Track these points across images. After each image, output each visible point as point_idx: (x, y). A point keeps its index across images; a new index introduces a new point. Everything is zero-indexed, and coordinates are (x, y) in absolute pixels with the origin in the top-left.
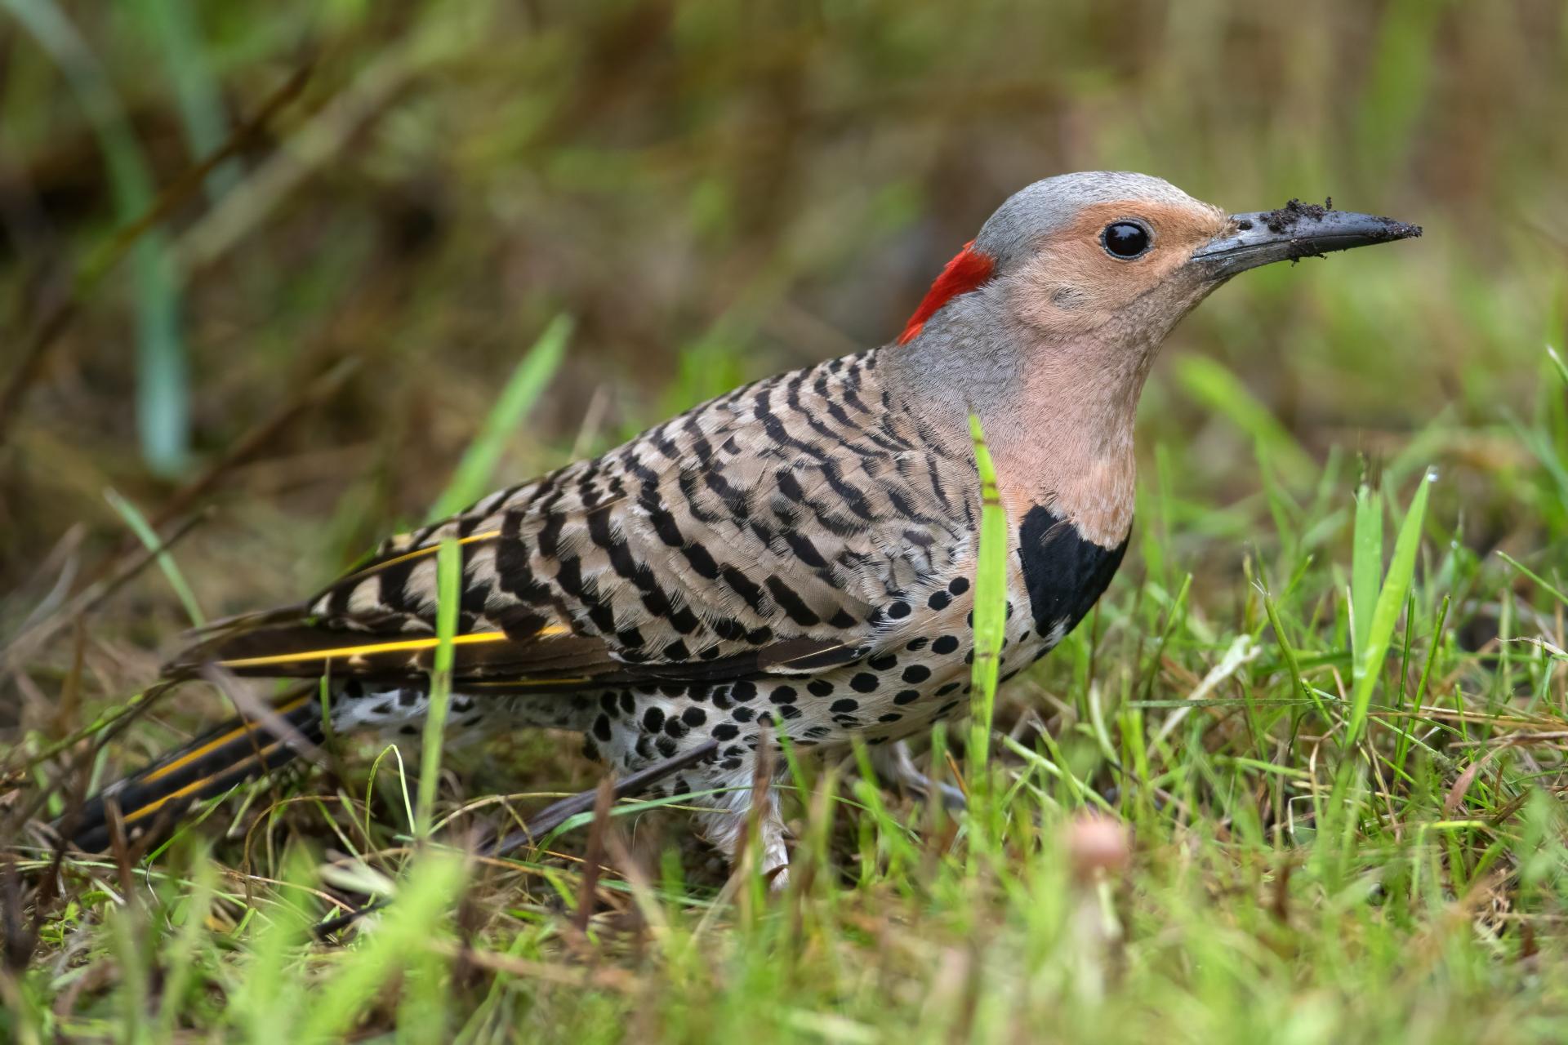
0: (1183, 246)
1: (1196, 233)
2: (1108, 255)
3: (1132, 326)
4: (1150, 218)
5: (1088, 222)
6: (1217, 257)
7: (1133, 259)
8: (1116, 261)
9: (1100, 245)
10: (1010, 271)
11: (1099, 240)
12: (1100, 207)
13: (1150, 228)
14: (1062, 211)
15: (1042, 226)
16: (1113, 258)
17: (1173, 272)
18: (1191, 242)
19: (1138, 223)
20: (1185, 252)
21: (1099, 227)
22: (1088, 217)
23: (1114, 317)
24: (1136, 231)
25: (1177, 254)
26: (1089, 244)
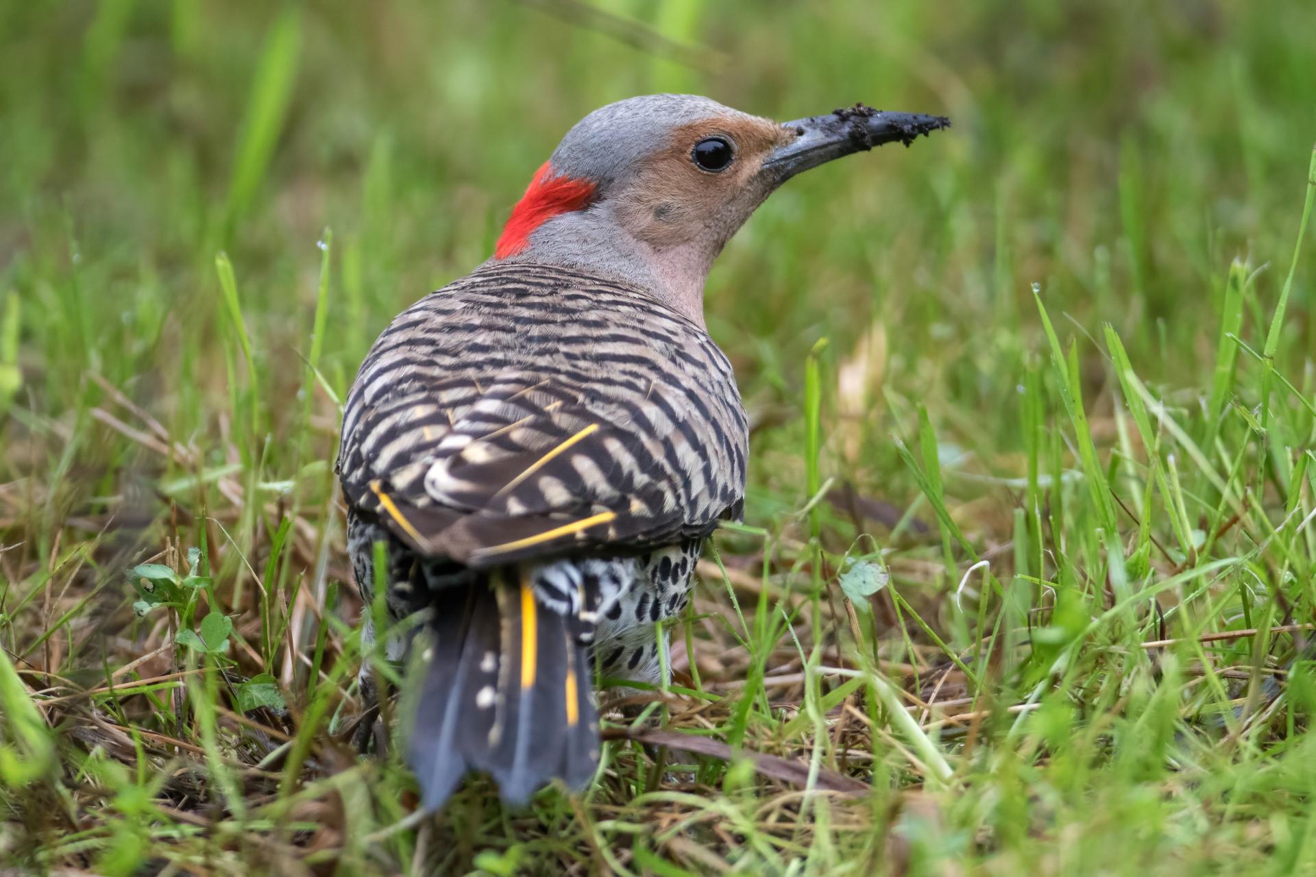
0: (756, 155)
1: (766, 143)
2: (699, 170)
3: (718, 233)
4: (733, 133)
5: (680, 141)
6: (782, 163)
7: (720, 171)
8: (708, 175)
9: (691, 161)
10: (614, 193)
11: (690, 157)
12: (690, 127)
13: (733, 142)
14: (657, 133)
15: (642, 148)
16: (705, 172)
17: (750, 181)
18: (761, 151)
19: (723, 138)
20: (758, 161)
21: (690, 144)
22: (680, 137)
23: (706, 227)
24: (720, 145)
25: (753, 163)
26: (682, 162)
